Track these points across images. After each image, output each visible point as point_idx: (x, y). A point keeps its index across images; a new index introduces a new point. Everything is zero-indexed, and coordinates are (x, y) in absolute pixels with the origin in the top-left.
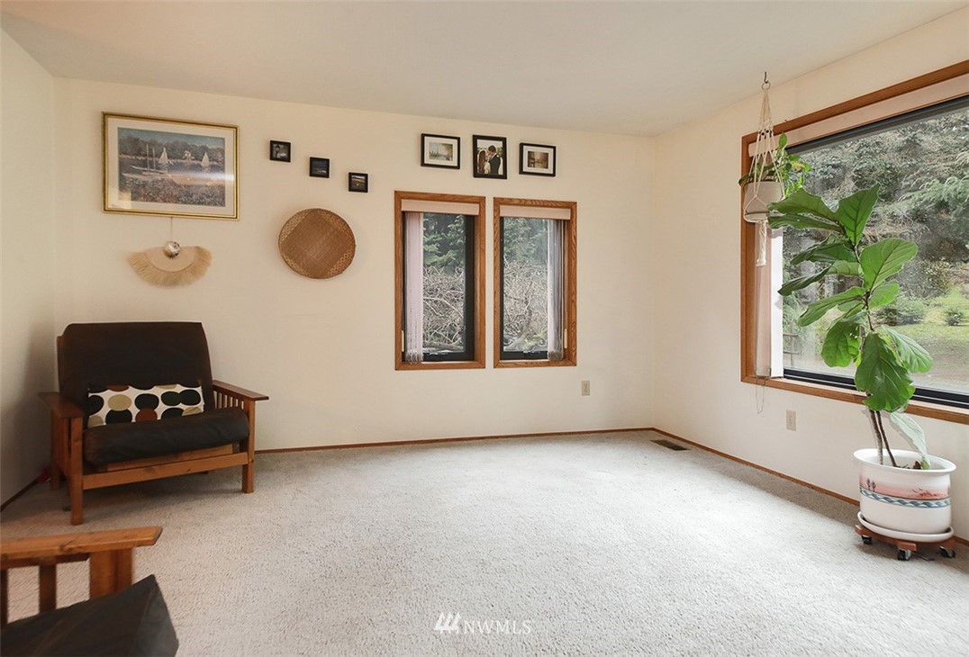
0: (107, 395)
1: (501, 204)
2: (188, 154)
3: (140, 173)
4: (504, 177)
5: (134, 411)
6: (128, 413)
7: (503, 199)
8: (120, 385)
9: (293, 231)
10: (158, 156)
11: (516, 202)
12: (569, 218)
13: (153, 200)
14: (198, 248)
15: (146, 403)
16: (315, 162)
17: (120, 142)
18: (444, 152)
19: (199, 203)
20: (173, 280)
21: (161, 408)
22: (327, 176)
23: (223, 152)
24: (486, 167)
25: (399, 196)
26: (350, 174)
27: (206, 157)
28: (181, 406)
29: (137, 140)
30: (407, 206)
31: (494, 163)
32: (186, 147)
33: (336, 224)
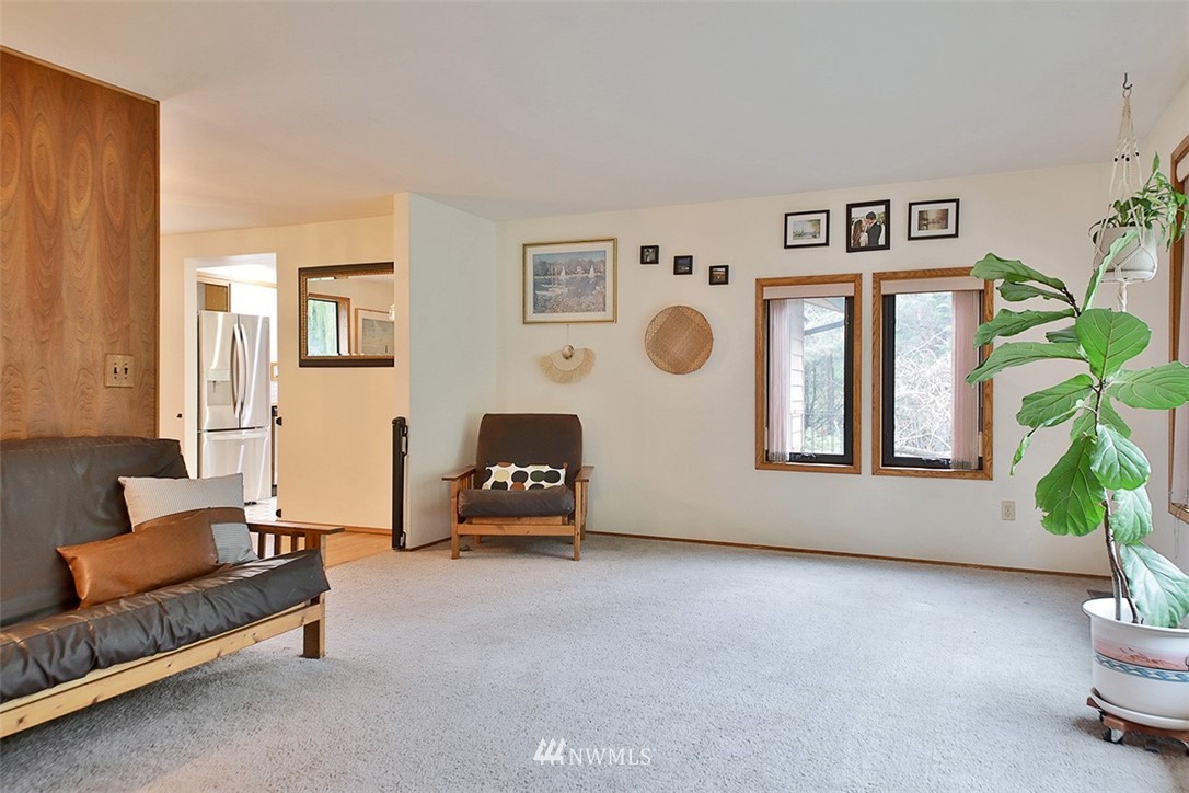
0: (495, 469)
1: (881, 279)
2: (579, 269)
3: (546, 289)
4: (887, 246)
5: (510, 483)
6: (505, 484)
7: (884, 273)
8: (507, 461)
9: (659, 331)
10: (559, 274)
11: (902, 275)
12: (983, 288)
13: (555, 311)
14: (585, 350)
15: (519, 477)
16: (680, 261)
17: (535, 267)
18: (810, 229)
19: (587, 311)
20: (565, 378)
21: (529, 483)
22: (690, 272)
23: (604, 262)
24: (862, 239)
25: (761, 284)
26: (711, 268)
27: (592, 269)
28: (543, 483)
29: (545, 263)
30: (769, 293)
31: (874, 233)
32: (579, 263)
33: (697, 320)
